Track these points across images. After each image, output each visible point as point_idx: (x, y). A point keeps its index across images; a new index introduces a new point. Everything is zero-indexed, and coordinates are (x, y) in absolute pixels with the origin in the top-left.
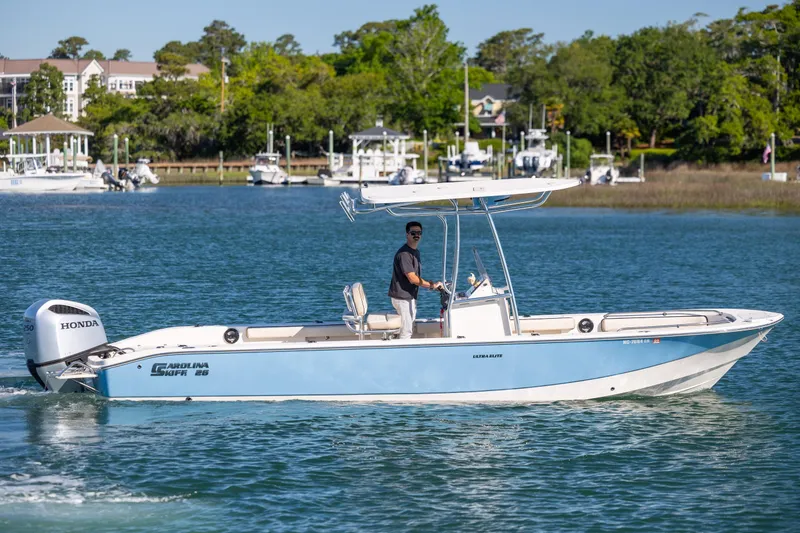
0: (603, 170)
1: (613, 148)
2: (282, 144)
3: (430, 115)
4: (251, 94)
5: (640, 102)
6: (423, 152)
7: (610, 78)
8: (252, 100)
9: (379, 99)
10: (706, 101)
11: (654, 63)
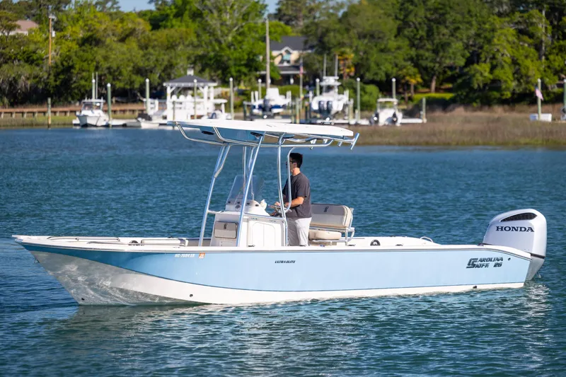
0: (388, 112)
1: (398, 93)
2: (104, 91)
3: (235, 65)
4: (75, 47)
5: (421, 52)
6: (230, 97)
7: (395, 31)
8: (76, 52)
10: (480, 51)
11: (433, 17)
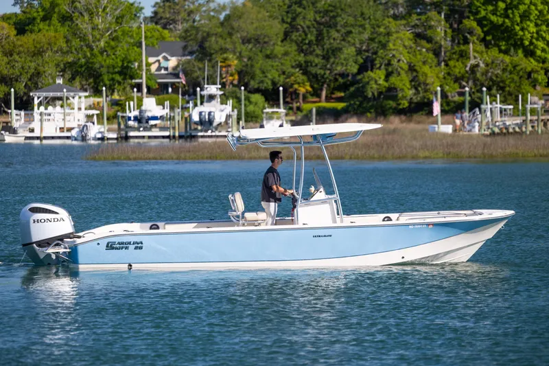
0: (274, 124)
1: (285, 103)
3: (108, 72)
5: (310, 58)
6: (103, 108)
7: (281, 36)
9: (58, 57)
10: (374, 56)
11: (323, 20)
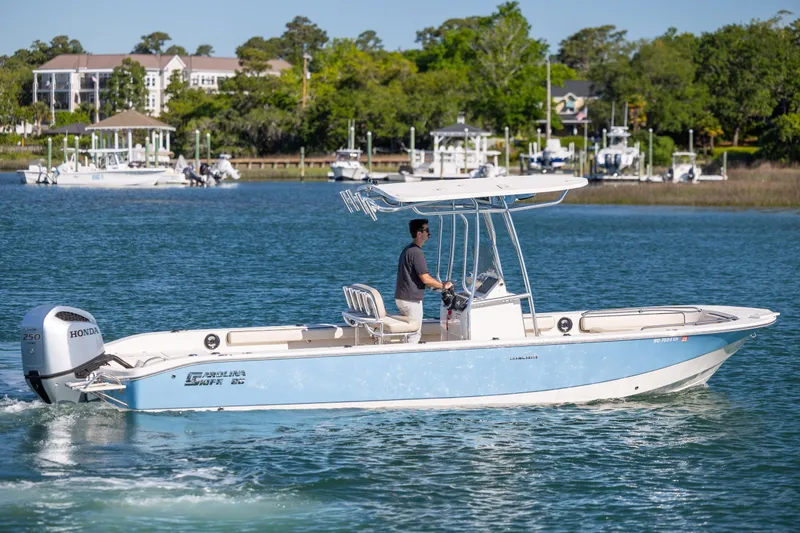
0: (685, 168)
1: (695, 146)
2: (363, 141)
3: (512, 112)
4: (332, 90)
5: (723, 100)
6: (505, 149)
7: (693, 75)
8: (333, 96)
9: (461, 96)
10: (790, 99)
11: (737, 60)
